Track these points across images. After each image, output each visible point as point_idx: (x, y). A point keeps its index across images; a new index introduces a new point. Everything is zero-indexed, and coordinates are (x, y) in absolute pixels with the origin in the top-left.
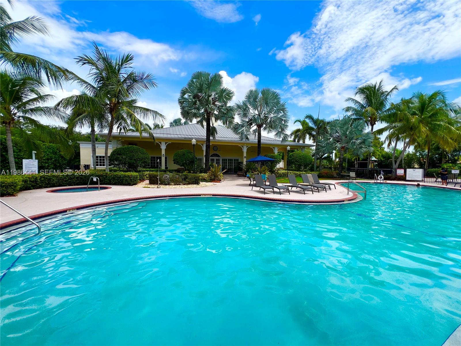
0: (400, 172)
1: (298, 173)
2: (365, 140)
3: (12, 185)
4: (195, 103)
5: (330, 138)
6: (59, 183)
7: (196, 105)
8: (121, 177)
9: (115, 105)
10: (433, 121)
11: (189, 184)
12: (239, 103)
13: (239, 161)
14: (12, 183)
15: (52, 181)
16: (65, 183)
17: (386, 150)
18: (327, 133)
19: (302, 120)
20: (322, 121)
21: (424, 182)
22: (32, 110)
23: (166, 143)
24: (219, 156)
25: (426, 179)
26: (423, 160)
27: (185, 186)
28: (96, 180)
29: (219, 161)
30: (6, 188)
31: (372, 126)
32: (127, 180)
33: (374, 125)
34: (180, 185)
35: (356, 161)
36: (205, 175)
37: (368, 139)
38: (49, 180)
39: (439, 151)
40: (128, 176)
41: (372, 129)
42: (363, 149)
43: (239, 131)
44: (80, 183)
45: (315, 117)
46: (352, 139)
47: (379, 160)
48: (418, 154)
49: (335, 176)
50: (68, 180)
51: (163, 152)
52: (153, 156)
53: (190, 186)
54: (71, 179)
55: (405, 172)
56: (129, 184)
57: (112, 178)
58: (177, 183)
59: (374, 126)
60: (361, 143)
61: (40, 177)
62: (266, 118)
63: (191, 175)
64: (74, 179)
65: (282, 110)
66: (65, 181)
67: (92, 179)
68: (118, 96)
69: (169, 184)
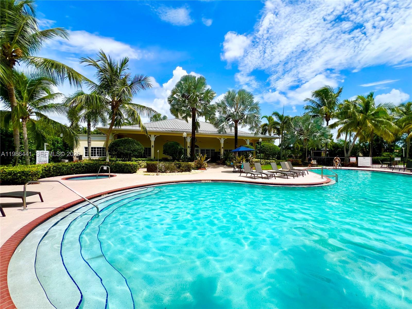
0: (353, 160)
1: (268, 161)
2: (323, 133)
3: (37, 174)
4: (184, 102)
5: (295, 132)
6: (67, 172)
7: (185, 103)
8: (122, 166)
9: (117, 102)
10: (376, 118)
11: (182, 171)
12: (218, 102)
13: (215, 151)
14: (37, 172)
15: (62, 170)
16: (72, 172)
17: (335, 141)
18: (291, 127)
19: (268, 116)
20: (287, 117)
21: (373, 168)
22: (45, 107)
23: (155, 136)
24: (198, 147)
25: (374, 166)
26: (366, 149)
27: (180, 173)
28: (106, 169)
29: (198, 151)
30: (31, 176)
31: (327, 121)
32: (128, 168)
33: (329, 120)
34: (175, 172)
35: (312, 151)
36: (193, 164)
37: (326, 132)
38: (59, 169)
39: (379, 142)
40: (130, 165)
41: (327, 124)
42: (322, 140)
43: (220, 126)
44: (85, 171)
45: (281, 114)
46: (314, 132)
47: (330, 150)
48: (361, 145)
49: (301, 163)
50: (75, 169)
51: (153, 144)
52: (146, 147)
53: (183, 173)
54: (77, 168)
55: (357, 159)
56: (130, 172)
57: (114, 167)
58: (172, 171)
59: (329, 122)
60: (320, 136)
61: (53, 166)
62: (243, 115)
63: (183, 164)
64: (80, 168)
65: (255, 108)
66: (73, 170)
67: (103, 168)
68: (120, 95)
69: (165, 172)
